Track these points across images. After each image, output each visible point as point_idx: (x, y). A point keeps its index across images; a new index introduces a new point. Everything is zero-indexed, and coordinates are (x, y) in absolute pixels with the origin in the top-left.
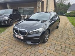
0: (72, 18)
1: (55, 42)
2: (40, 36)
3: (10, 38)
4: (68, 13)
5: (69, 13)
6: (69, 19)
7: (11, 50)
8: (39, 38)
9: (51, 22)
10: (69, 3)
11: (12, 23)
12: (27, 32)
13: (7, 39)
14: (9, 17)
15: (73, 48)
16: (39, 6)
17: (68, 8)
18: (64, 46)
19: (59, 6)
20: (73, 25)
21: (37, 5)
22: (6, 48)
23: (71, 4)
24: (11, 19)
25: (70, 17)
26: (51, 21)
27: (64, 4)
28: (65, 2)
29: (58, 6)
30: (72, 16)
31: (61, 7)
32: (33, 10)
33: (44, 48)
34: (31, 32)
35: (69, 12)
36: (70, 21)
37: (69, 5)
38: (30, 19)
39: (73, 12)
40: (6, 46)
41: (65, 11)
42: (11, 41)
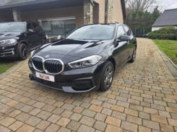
0: (165, 41)
1: (127, 89)
2: (92, 72)
3: (22, 83)
4: (155, 31)
5: (158, 32)
6: (157, 43)
7: (26, 109)
8: (90, 78)
9: (118, 44)
10: (156, 9)
11: (25, 54)
12: (63, 64)
13: (14, 86)
14: (18, 38)
15: (169, 101)
16: (88, 14)
17: (155, 20)
18: (148, 96)
19: (134, 15)
20: (167, 55)
21: (83, 12)
22: (12, 103)
23: (161, 10)
24: (22, 45)
25: (160, 39)
26: (118, 42)
27: (145, 10)
28: (147, 7)
29: (131, 16)
30: (165, 38)
31: (137, 17)
32: (75, 25)
33: (104, 102)
34: (72, 65)
35: (157, 29)
36: (161, 47)
37: (156, 14)
38: (68, 40)
39: (167, 28)
40: (12, 99)
41: (149, 27)
42: (26, 89)
